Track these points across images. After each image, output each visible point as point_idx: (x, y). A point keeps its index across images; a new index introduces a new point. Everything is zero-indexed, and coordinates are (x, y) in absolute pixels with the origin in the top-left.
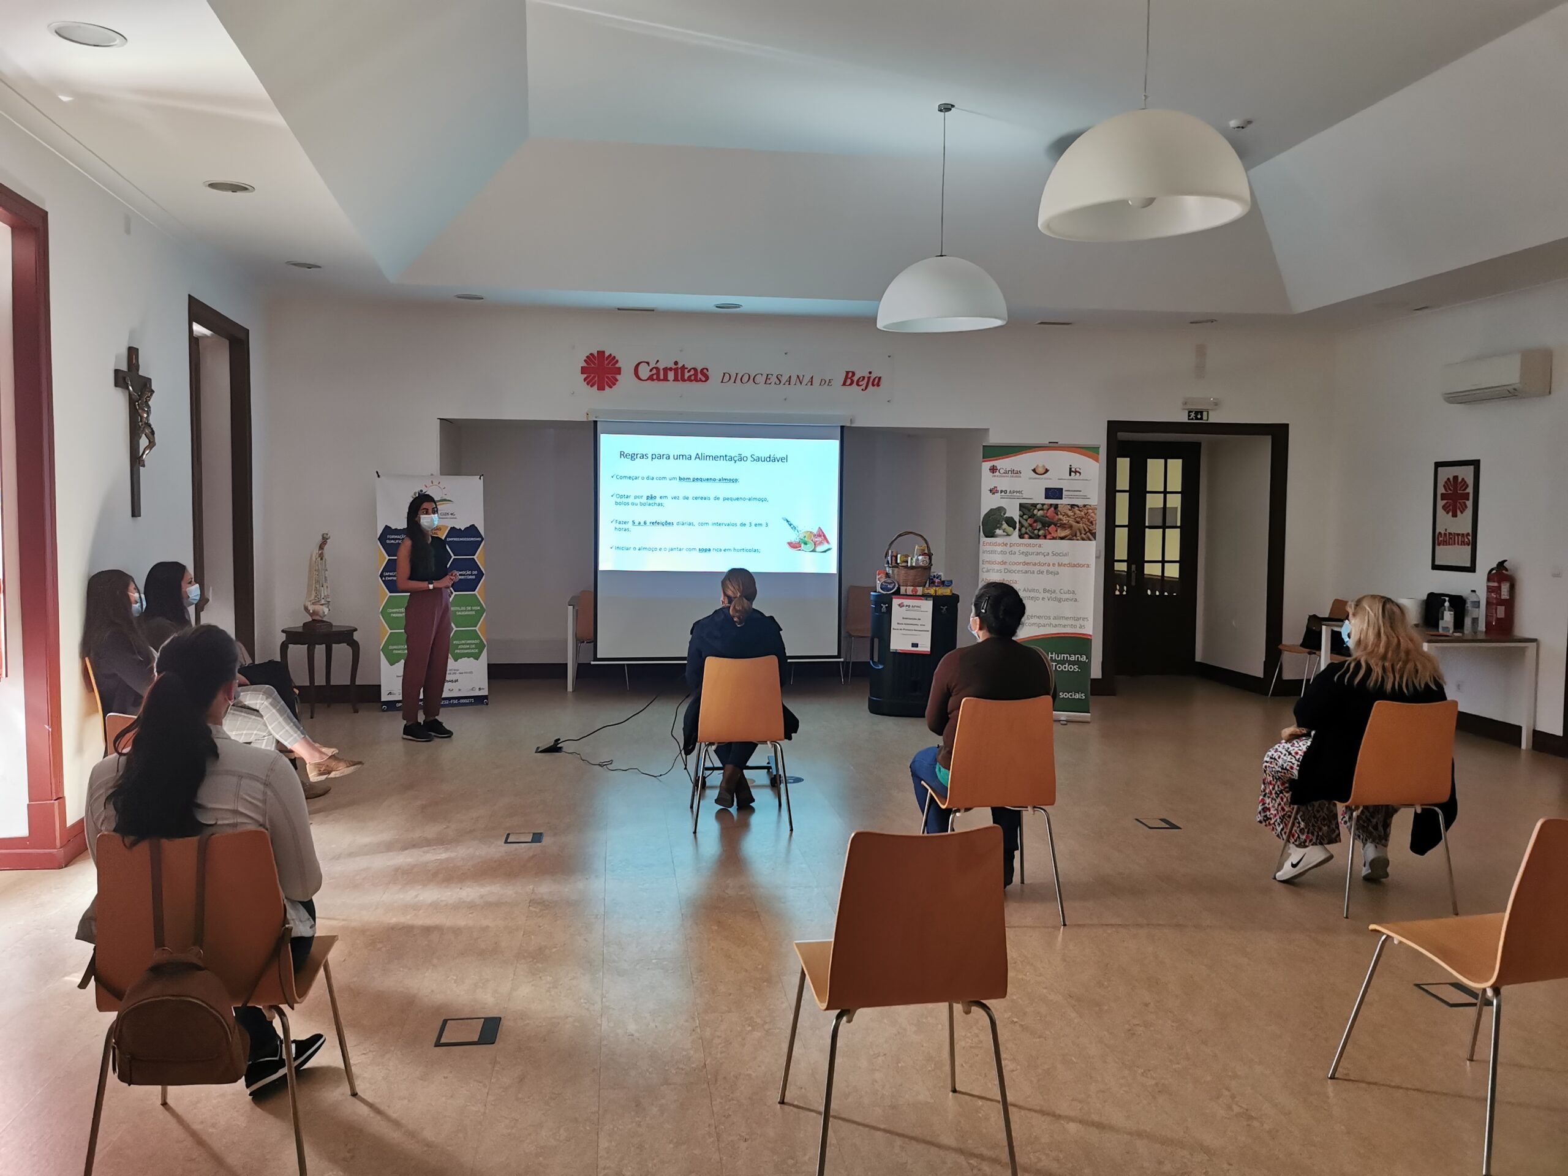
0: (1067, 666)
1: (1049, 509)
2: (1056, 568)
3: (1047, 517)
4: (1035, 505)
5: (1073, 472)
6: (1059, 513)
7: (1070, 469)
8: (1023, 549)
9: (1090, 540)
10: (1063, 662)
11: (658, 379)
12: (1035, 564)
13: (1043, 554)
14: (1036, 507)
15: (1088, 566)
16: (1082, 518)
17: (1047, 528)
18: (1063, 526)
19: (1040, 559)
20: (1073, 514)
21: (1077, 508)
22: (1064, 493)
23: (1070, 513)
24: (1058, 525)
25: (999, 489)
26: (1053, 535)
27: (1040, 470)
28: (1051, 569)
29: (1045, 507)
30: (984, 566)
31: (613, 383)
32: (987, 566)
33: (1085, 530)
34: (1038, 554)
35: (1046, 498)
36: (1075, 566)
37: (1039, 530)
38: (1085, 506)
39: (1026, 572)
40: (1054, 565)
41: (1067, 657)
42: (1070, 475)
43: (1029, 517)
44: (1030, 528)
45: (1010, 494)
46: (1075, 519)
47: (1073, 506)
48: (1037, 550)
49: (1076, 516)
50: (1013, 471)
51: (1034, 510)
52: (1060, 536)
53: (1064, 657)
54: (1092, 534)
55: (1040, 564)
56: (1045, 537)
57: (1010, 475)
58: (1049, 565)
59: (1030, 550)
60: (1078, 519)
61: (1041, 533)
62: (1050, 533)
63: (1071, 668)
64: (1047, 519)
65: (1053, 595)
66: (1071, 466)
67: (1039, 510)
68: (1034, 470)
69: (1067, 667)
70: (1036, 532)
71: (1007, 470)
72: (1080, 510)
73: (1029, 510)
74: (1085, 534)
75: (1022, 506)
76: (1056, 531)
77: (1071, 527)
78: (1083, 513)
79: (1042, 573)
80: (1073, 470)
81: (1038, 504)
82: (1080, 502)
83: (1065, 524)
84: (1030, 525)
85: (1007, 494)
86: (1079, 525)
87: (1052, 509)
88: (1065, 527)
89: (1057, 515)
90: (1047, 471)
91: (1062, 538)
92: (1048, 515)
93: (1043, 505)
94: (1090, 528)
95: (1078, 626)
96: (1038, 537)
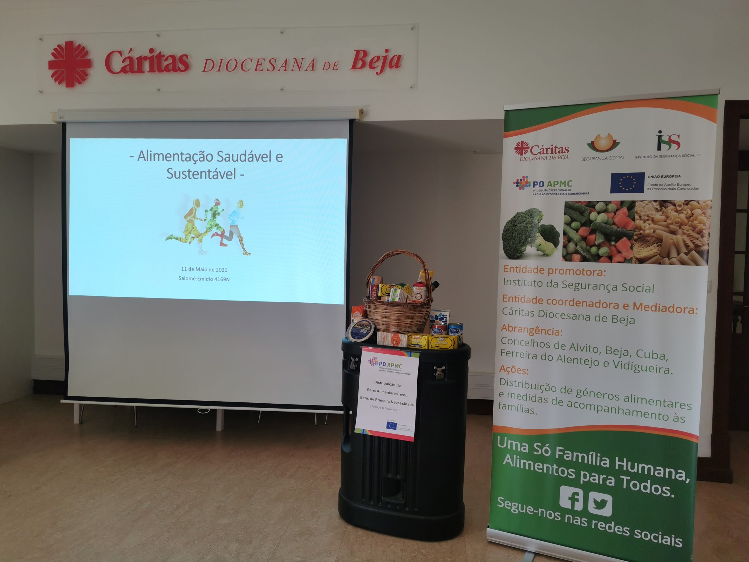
0: (648, 485)
1: (617, 210)
2: (631, 313)
3: (614, 224)
4: (591, 205)
5: (665, 142)
6: (637, 217)
7: (660, 137)
8: (571, 278)
9: (697, 264)
10: (641, 477)
11: (132, 71)
12: (592, 305)
13: (606, 287)
14: (594, 207)
15: (692, 311)
16: (681, 225)
17: (613, 243)
18: (644, 240)
19: (601, 295)
20: (663, 217)
21: (672, 207)
22: (647, 181)
23: (658, 216)
24: (635, 237)
25: (531, 180)
26: (624, 254)
27: (603, 144)
28: (621, 313)
29: (611, 207)
30: (506, 304)
31: (83, 78)
32: (510, 305)
33: (687, 246)
34: (596, 287)
35: (612, 191)
36: (665, 309)
37: (599, 246)
38: (687, 203)
39: (576, 317)
40: (625, 306)
41: (649, 469)
42: (659, 148)
43: (582, 225)
44: (583, 244)
45: (550, 188)
46: (668, 227)
47: (663, 204)
48: (595, 279)
49: (669, 221)
50: (554, 149)
51: (590, 213)
52: (638, 256)
53: (643, 468)
54: (700, 253)
55: (600, 304)
56: (610, 258)
57: (548, 156)
58: (617, 306)
59: (584, 280)
60: (673, 227)
61: (603, 251)
62: (619, 252)
63: (656, 490)
64: (614, 227)
65: (625, 360)
66: (660, 132)
67: (599, 213)
68: (592, 146)
69: (648, 488)
70: (594, 250)
71: (545, 147)
72: (677, 211)
73: (582, 213)
74: (687, 254)
75: (569, 208)
76: (632, 248)
77: (659, 241)
78: (683, 216)
79: (604, 319)
80: (665, 138)
81: (598, 202)
82: (678, 196)
83: (649, 235)
84: (584, 239)
85: (545, 187)
86: (674, 237)
87: (625, 210)
88: (648, 241)
89: (633, 219)
90: (615, 144)
91: (641, 261)
92: (616, 220)
93: (607, 203)
94: (697, 242)
95: (672, 417)
96: (597, 258)
